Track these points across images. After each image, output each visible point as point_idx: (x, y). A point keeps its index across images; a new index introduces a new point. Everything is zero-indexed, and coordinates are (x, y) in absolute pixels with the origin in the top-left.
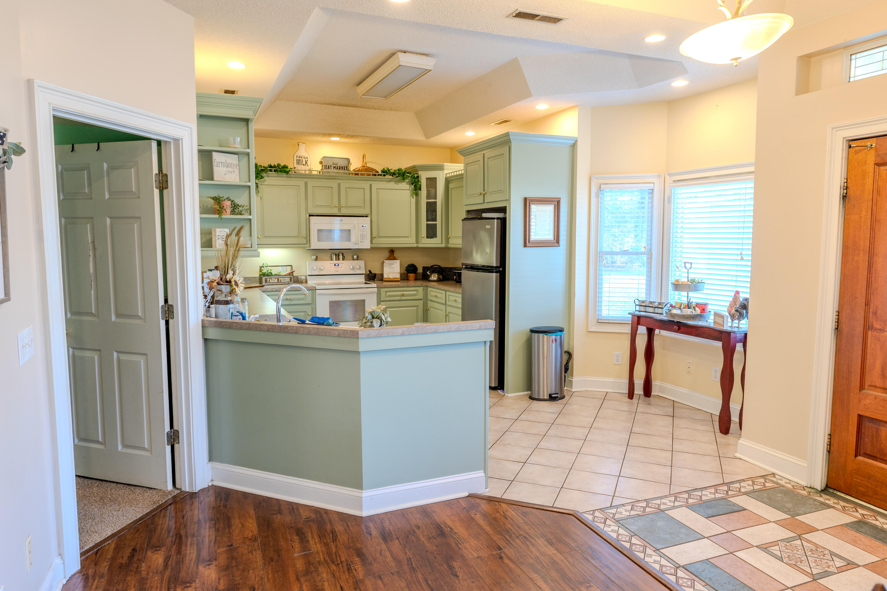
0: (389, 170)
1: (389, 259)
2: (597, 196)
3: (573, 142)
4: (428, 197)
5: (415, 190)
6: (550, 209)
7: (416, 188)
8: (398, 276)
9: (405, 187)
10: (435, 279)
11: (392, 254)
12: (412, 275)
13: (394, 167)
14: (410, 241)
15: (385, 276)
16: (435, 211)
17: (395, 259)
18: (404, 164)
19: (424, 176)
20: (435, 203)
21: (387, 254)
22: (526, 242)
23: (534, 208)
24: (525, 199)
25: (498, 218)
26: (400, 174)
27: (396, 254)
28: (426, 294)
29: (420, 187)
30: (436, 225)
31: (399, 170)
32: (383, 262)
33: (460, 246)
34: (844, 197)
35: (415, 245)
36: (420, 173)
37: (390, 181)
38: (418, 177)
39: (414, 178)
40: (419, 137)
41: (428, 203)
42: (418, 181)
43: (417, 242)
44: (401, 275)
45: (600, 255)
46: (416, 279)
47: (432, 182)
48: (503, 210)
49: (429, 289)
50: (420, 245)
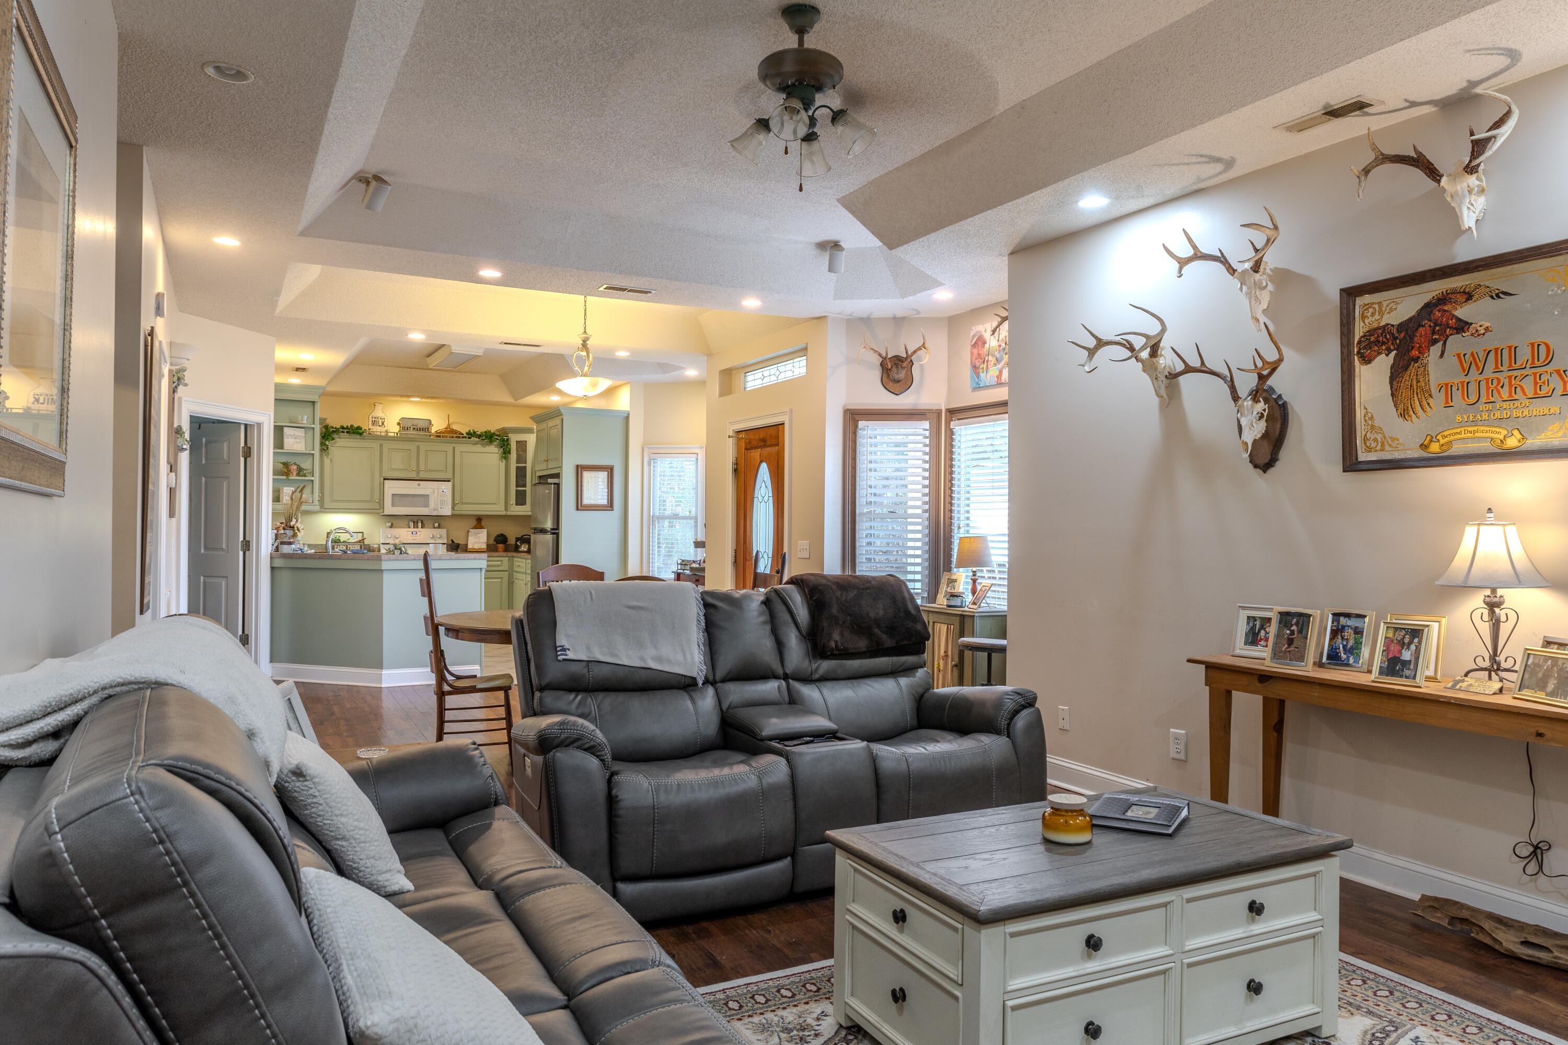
0: (475, 432)
1: (475, 528)
2: (649, 464)
3: (626, 415)
4: (518, 461)
5: (505, 453)
6: (603, 475)
7: (506, 453)
8: (484, 546)
9: (493, 450)
10: (525, 550)
11: (479, 522)
12: (501, 546)
13: (480, 429)
14: (498, 509)
15: (470, 546)
16: (525, 476)
17: (482, 528)
18: (494, 425)
19: (514, 438)
20: (525, 468)
21: (474, 523)
22: (580, 506)
23: (587, 475)
24: (577, 466)
25: (555, 484)
26: (486, 437)
27: (483, 523)
28: (511, 565)
29: (510, 450)
30: (525, 491)
31: (486, 432)
32: (469, 531)
33: (530, 513)
34: (736, 471)
35: (504, 513)
36: (510, 435)
37: (476, 444)
38: (508, 439)
39: (503, 440)
40: (510, 400)
41: (517, 468)
42: (508, 444)
43: (506, 510)
44: (488, 545)
45: (653, 519)
46: (506, 550)
47: (522, 445)
48: (557, 476)
49: (515, 559)
50: (509, 513)
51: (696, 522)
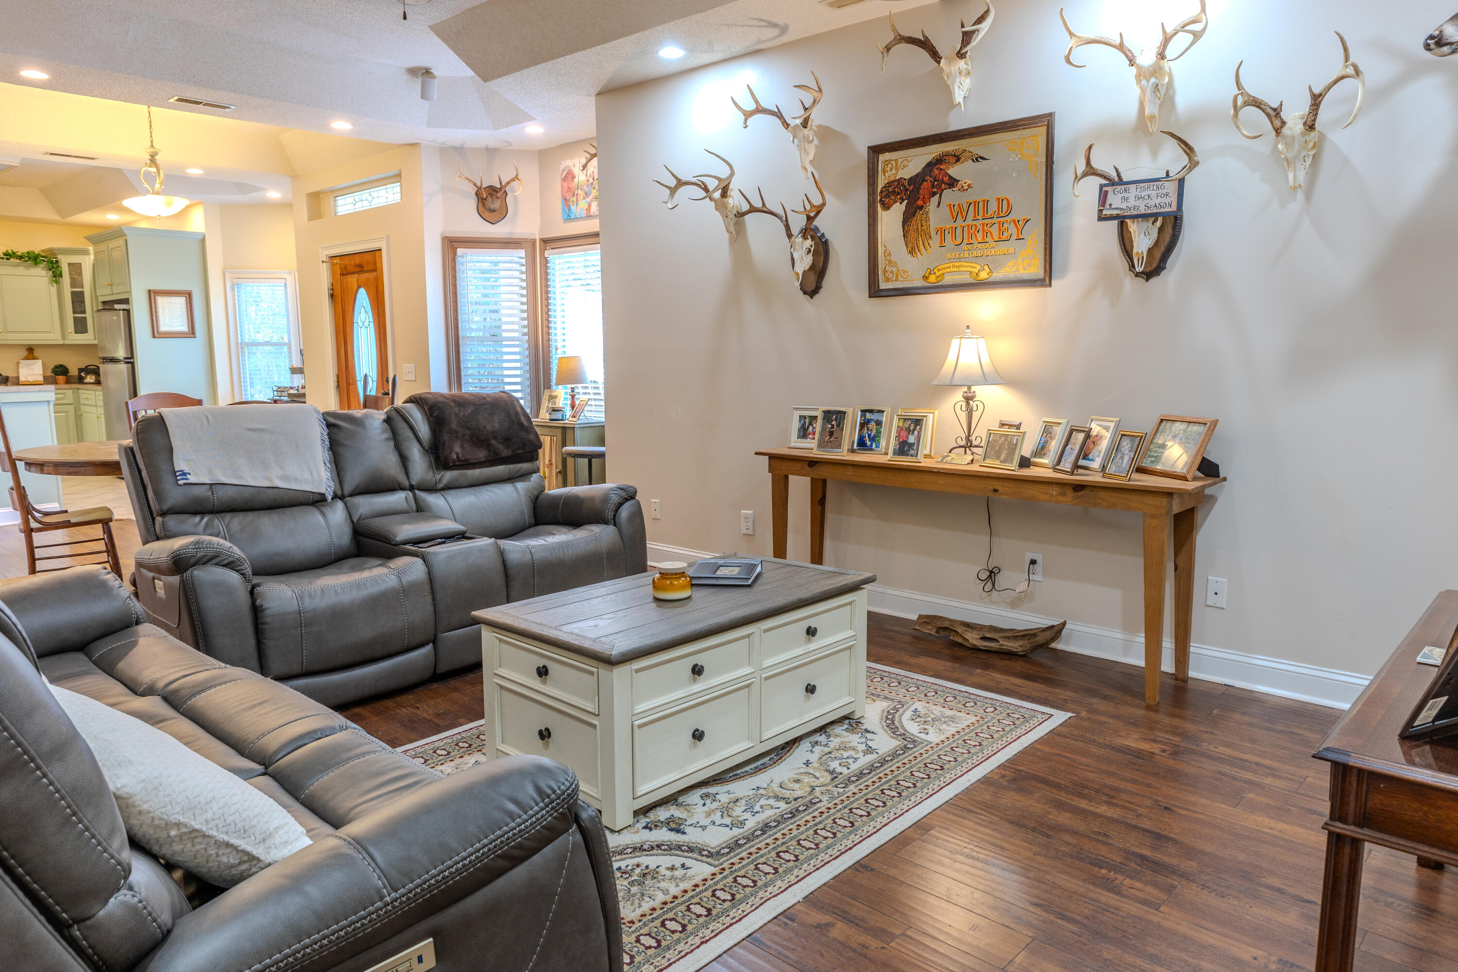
0: (14, 253)
1: (26, 358)
2: (233, 290)
3: (202, 237)
4: (73, 284)
5: (55, 276)
6: (181, 301)
7: (57, 276)
8: (41, 379)
9: (40, 275)
10: (92, 381)
11: (31, 352)
12: (61, 378)
13: (21, 250)
14: (55, 337)
15: (22, 379)
16: (83, 302)
17: (35, 358)
18: (38, 247)
19: (65, 261)
20: (82, 293)
21: (25, 353)
22: (156, 333)
23: (161, 301)
24: (149, 291)
25: (123, 310)
26: (30, 258)
27: (36, 353)
28: (77, 399)
29: (61, 273)
30: (85, 318)
31: (28, 253)
32: (18, 363)
33: (94, 342)
34: (332, 296)
35: (61, 342)
36: (60, 257)
37: (17, 265)
38: (57, 261)
39: (52, 262)
40: (56, 217)
41: (73, 293)
42: (58, 267)
43: (63, 338)
44: (45, 377)
45: (242, 346)
46: (68, 382)
47: (76, 269)
48: (126, 301)
49: (80, 391)
50: (68, 342)
51: (290, 349)
